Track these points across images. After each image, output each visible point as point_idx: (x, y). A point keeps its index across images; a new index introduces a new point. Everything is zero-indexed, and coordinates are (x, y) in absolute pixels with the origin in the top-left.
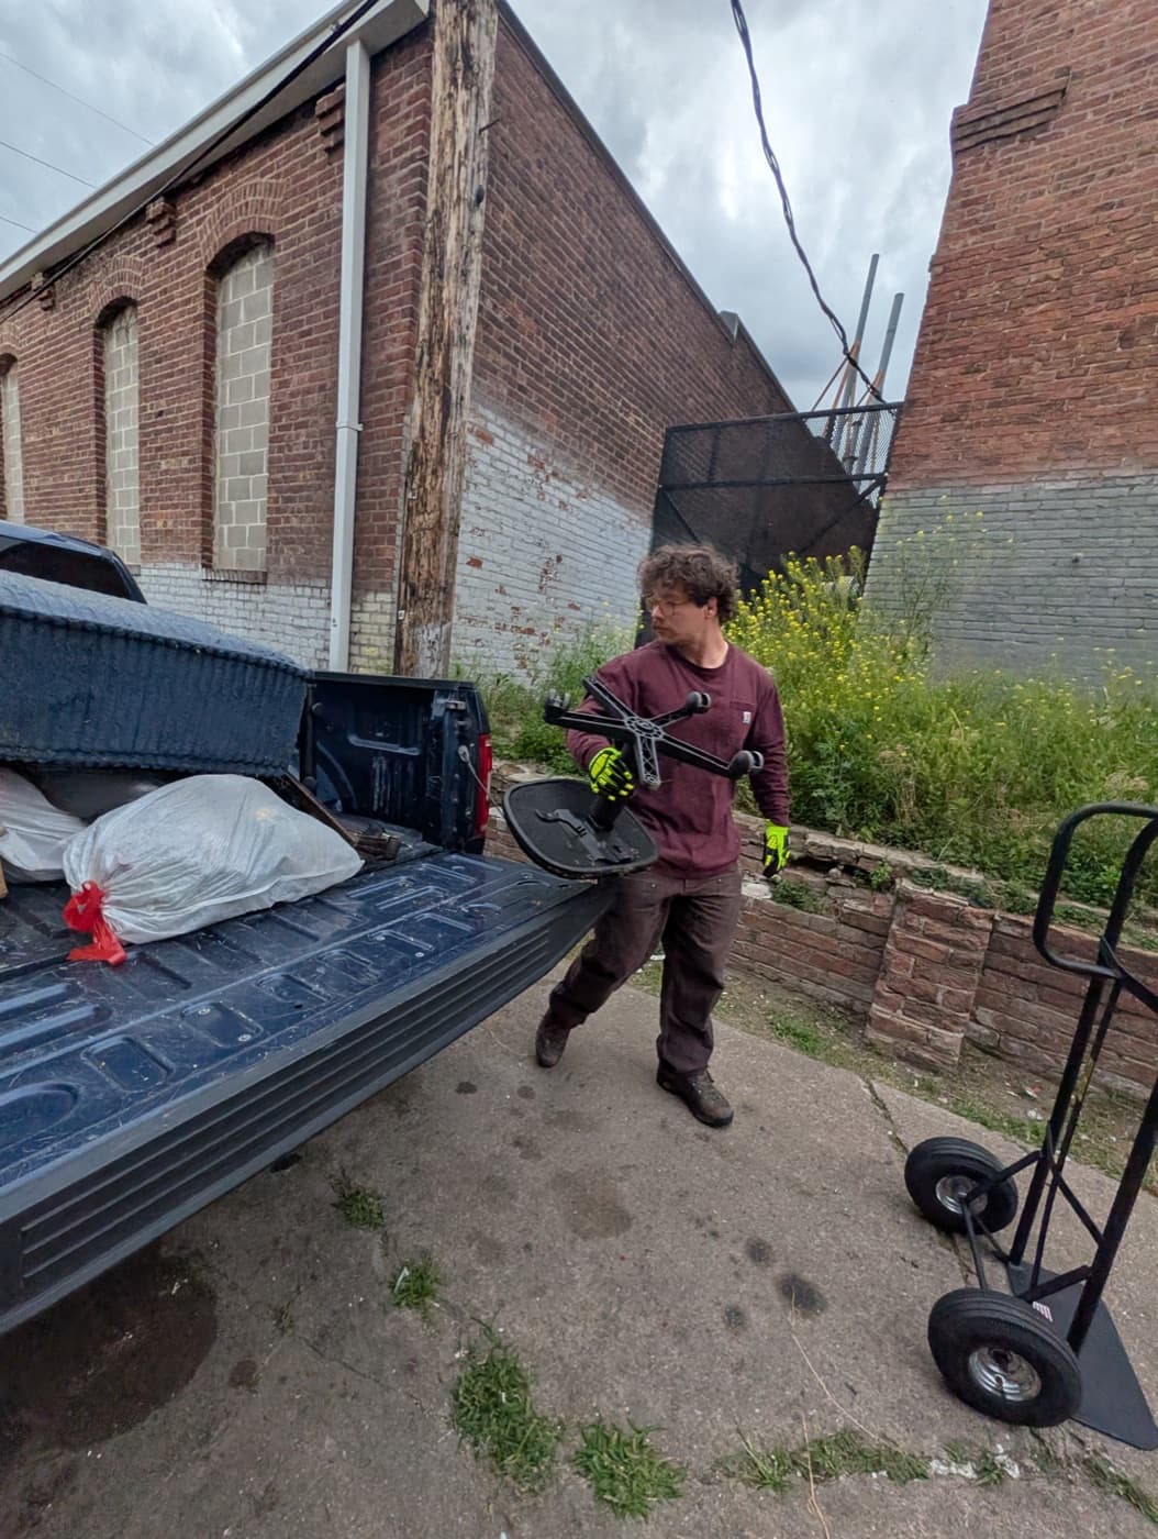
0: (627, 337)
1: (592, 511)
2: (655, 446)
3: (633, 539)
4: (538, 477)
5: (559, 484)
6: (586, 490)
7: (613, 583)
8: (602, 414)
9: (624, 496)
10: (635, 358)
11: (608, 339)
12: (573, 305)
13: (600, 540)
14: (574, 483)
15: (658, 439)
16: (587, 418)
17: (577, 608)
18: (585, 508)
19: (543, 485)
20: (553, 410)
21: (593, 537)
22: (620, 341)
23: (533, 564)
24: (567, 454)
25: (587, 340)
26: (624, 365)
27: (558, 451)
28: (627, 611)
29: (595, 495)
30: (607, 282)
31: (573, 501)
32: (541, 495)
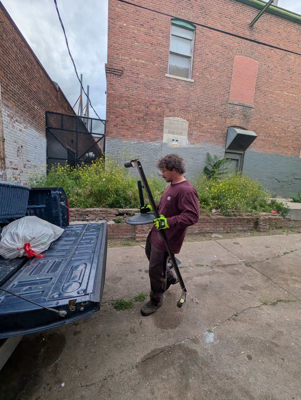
0: (31, 83)
1: (29, 133)
2: (43, 116)
3: (42, 141)
4: (11, 121)
5: (19, 124)
6: (26, 126)
7: (38, 154)
8: (28, 104)
9: (37, 129)
10: (34, 90)
11: (26, 83)
12: (14, 70)
13: (32, 141)
14: (23, 124)
15: (44, 114)
16: (23, 105)
17: (29, 161)
18: (27, 132)
19: (14, 124)
20: (13, 101)
21: (30, 140)
22: (29, 84)
23: (14, 148)
24: (19, 115)
25: (20, 81)
26: (32, 91)
27: (16, 114)
28: (43, 162)
29: (29, 128)
30: (23, 66)
31: (23, 129)
32: (13, 127)
